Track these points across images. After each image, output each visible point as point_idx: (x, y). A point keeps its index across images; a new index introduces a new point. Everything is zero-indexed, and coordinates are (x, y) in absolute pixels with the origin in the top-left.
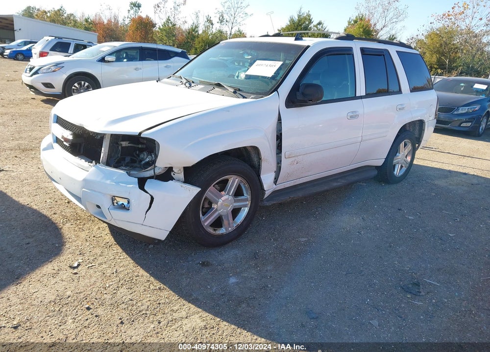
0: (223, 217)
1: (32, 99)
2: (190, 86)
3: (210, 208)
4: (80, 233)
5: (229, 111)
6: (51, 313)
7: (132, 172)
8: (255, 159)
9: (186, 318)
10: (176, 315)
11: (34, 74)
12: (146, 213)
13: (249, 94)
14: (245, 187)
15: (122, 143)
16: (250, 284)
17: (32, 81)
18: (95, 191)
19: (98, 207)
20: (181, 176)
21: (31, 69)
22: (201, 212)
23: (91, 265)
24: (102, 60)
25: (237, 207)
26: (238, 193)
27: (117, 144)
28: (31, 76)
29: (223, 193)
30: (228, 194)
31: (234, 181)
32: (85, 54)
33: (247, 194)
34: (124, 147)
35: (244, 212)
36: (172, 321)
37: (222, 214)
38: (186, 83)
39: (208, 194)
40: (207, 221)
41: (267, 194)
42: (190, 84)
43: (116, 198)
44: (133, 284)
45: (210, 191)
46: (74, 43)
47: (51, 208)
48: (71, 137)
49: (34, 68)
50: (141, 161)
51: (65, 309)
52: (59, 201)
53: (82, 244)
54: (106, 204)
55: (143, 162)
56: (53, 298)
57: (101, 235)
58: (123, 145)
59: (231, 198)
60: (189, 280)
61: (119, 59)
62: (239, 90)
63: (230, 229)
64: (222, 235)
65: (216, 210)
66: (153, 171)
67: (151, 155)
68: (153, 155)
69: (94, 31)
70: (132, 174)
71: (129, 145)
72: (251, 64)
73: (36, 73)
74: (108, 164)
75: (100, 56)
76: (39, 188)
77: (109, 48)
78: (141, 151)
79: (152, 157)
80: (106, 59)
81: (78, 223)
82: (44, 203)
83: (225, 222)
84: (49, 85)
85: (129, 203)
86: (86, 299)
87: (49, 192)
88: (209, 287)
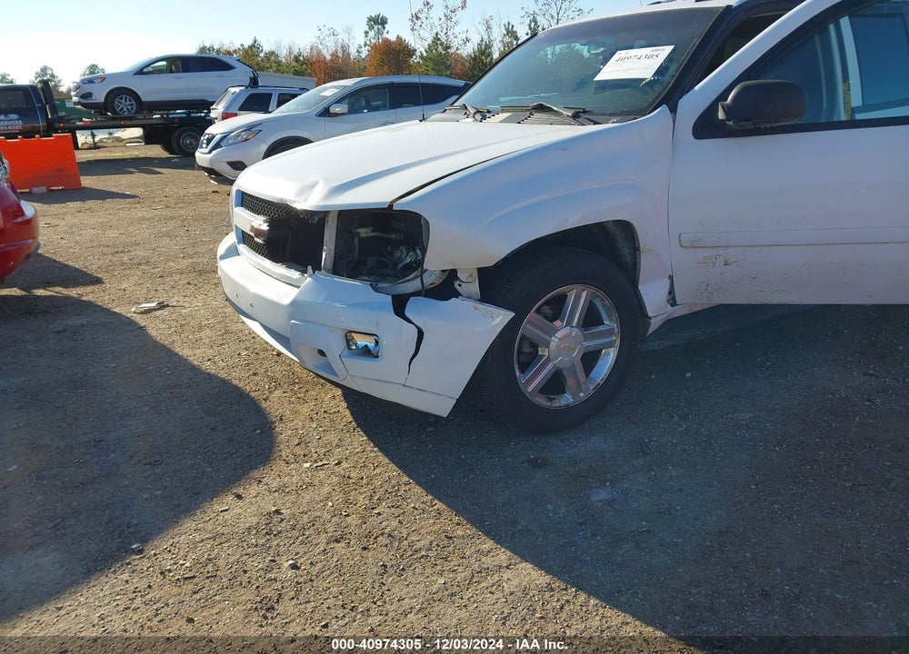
0: (565, 372)
1: (214, 192)
2: (484, 118)
3: (535, 356)
4: (299, 407)
5: (566, 149)
6: (250, 549)
7: (381, 285)
8: (626, 251)
9: (507, 567)
10: (487, 561)
11: (214, 148)
12: (410, 363)
13: (607, 117)
14: (604, 306)
15: (359, 230)
16: (636, 504)
17: (211, 159)
18: (314, 323)
19: (322, 353)
20: (475, 288)
21: (209, 141)
22: (516, 366)
23: (320, 464)
24: (326, 113)
25: (592, 349)
26: (591, 319)
27: (351, 232)
28: (210, 152)
29: (558, 323)
30: (569, 324)
31: (578, 297)
32: (295, 106)
33: (611, 320)
34: (363, 238)
35: (609, 358)
36: (481, 572)
37: (561, 366)
38: (475, 113)
39: (527, 328)
40: (532, 383)
41: (655, 324)
42: (483, 114)
43: (353, 334)
44: (400, 498)
45: (528, 322)
46: (278, 93)
47: (248, 365)
48: (265, 227)
49: (213, 137)
50: (395, 265)
51: (275, 543)
52: (261, 353)
53: (304, 427)
54: (335, 347)
55: (401, 265)
56: (255, 520)
57: (338, 409)
58: (362, 235)
59: (575, 332)
60: (508, 492)
61: (353, 110)
62: (584, 112)
63: (582, 394)
64: (567, 408)
65: (549, 360)
66: (419, 280)
67: (414, 251)
68: (418, 251)
69: (310, 75)
70: (380, 288)
71: (373, 234)
72: (606, 61)
73: (217, 146)
74: (336, 271)
75: (320, 107)
76: (227, 332)
77: (336, 91)
78: (397, 244)
79: (417, 255)
80: (332, 111)
81: (296, 389)
82: (236, 356)
83: (570, 382)
84: (238, 165)
85: (377, 343)
86: (313, 525)
87: (244, 338)
88: (550, 507)
